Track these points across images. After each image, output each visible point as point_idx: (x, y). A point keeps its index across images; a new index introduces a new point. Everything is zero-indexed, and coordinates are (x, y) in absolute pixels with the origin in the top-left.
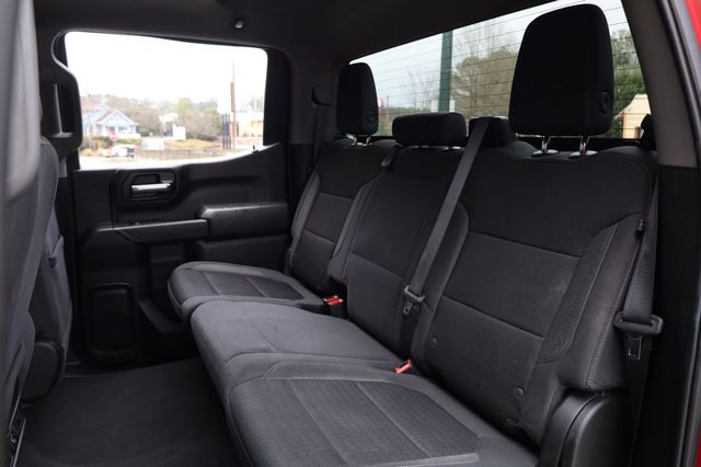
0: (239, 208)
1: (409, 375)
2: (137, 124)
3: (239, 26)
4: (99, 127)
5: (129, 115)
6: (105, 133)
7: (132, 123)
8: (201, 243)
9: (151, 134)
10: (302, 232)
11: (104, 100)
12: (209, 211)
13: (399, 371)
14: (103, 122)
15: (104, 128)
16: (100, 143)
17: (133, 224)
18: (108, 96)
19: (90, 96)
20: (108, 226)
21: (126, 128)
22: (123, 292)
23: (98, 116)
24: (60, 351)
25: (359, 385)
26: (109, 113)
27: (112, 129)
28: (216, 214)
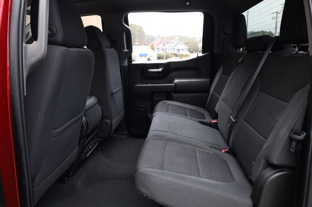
0: (188, 80)
1: (226, 154)
2: (189, 48)
3: (188, 4)
4: (174, 49)
5: (186, 44)
6: (176, 52)
7: (187, 47)
8: (172, 93)
9: (194, 52)
10: (213, 92)
11: (177, 38)
12: (176, 81)
13: (223, 151)
14: (175, 47)
15: (176, 50)
16: (173, 56)
17: (148, 84)
18: (179, 36)
19: (171, 36)
20: (139, 84)
21: (184, 50)
22: (143, 109)
23: (173, 45)
24: (111, 124)
25: (197, 152)
26: (178, 43)
27: (179, 50)
28: (178, 82)
